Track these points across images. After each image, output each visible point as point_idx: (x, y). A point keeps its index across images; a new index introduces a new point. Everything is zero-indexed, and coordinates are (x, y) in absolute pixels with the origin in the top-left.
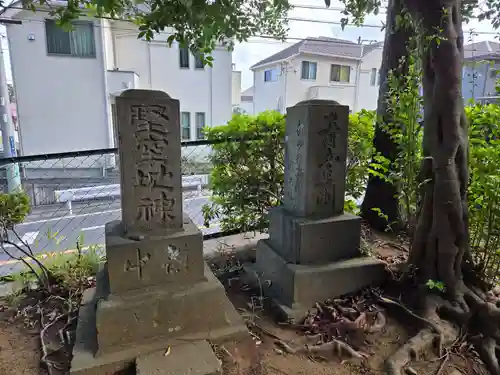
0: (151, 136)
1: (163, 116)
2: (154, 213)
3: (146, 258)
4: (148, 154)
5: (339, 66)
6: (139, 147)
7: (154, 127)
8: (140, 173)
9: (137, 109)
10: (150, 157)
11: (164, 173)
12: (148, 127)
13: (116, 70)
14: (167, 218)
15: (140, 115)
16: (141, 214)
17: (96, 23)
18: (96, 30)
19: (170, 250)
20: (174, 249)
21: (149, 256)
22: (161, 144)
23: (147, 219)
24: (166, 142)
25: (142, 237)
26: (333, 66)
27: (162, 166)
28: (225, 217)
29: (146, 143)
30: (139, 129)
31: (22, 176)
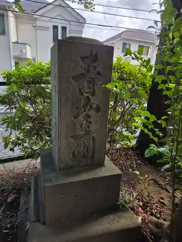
5: (143, 46)
13: (17, 43)
17: (5, 14)
18: (5, 18)
26: (140, 46)
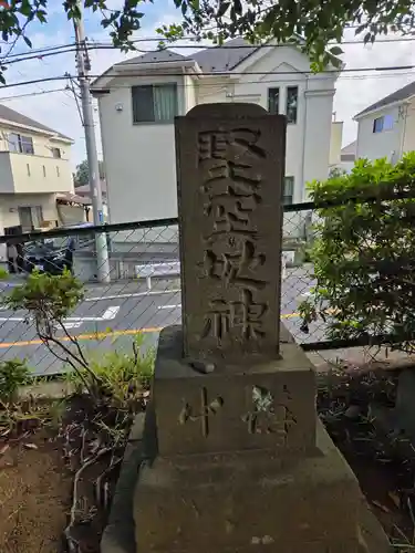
0: (231, 190)
1: (254, 149)
2: (232, 324)
3: (215, 404)
4: (224, 221)
6: (210, 209)
7: (238, 171)
8: (211, 255)
9: (208, 139)
10: (228, 227)
11: (251, 255)
12: (226, 173)
14: (253, 334)
15: (214, 149)
16: (209, 326)
17: (179, 83)
18: (179, 89)
19: (257, 393)
20: (264, 392)
21: (222, 401)
22: (249, 203)
23: (220, 334)
24: (258, 198)
25: (210, 368)
27: (248, 243)
28: (335, 321)
29: (222, 201)
30: (211, 175)
31: (109, 249)
